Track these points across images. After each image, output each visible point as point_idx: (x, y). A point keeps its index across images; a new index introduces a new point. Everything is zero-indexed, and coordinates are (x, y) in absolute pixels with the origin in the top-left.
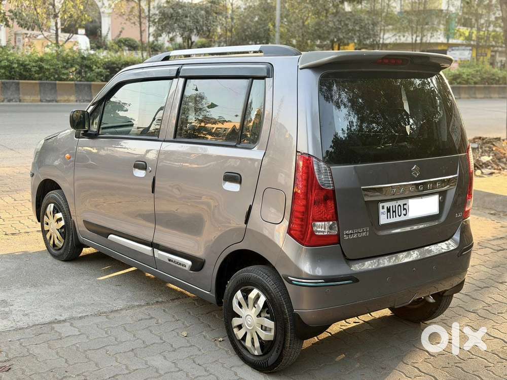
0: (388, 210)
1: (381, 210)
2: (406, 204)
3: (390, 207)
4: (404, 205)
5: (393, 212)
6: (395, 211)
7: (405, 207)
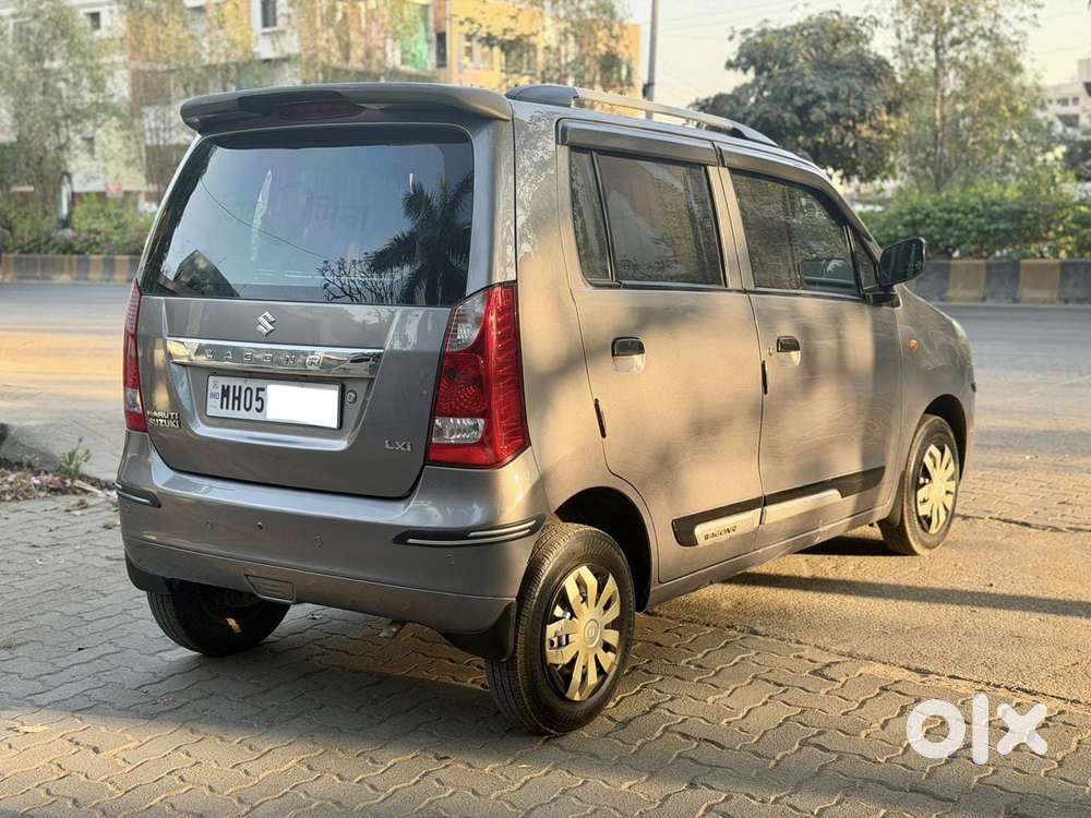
0: (225, 392)
1: (211, 390)
2: (263, 390)
3: (228, 387)
4: (258, 390)
5: (234, 398)
6: (239, 398)
7: (261, 394)
